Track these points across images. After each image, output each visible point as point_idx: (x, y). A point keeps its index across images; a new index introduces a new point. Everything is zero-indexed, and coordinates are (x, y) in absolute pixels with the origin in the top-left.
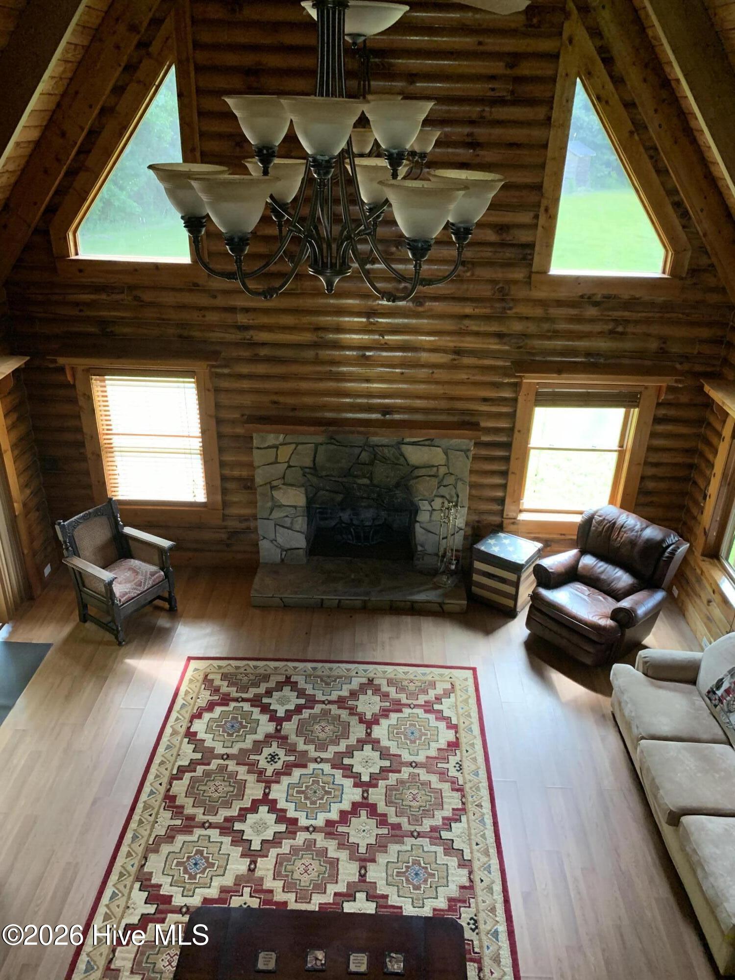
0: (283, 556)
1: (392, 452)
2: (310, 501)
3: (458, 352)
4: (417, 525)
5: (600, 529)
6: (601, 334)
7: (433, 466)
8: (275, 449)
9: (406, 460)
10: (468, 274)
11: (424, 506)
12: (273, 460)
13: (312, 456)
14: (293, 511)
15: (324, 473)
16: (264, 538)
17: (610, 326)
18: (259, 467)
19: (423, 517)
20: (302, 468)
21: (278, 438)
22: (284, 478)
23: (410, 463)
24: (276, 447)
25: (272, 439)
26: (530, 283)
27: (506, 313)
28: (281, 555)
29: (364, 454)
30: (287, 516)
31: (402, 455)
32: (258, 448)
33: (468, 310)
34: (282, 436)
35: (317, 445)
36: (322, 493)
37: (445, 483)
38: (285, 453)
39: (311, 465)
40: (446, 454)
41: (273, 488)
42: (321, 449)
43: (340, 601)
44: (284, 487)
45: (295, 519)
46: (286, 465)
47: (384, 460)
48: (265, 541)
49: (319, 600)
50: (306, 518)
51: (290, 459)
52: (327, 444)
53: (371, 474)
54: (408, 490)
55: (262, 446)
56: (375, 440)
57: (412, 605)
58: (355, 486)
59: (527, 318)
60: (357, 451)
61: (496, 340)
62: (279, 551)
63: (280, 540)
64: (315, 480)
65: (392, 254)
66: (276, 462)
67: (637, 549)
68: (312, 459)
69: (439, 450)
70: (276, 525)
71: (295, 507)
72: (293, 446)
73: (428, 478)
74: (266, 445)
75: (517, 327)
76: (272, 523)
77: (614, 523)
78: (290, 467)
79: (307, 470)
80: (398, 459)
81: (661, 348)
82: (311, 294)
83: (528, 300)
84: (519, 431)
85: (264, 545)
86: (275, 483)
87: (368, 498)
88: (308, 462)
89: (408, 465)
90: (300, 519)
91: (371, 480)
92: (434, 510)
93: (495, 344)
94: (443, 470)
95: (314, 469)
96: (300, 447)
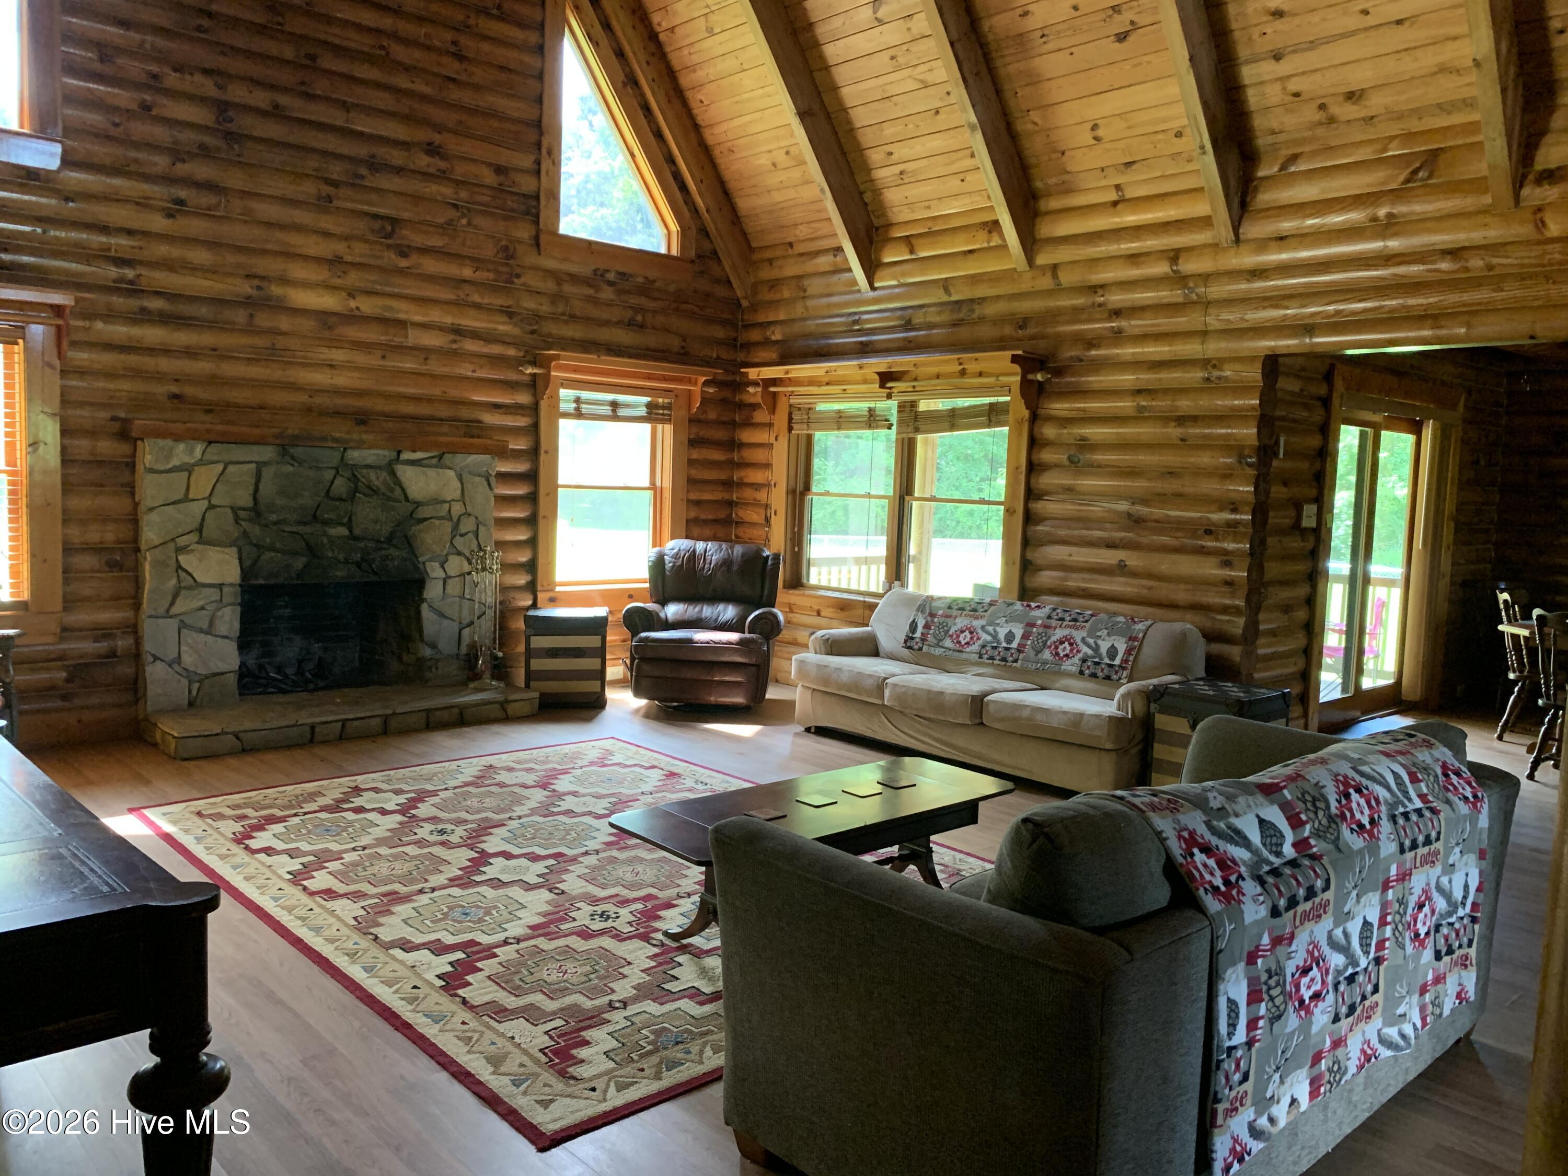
0: (194, 692)
1: (381, 479)
2: (246, 574)
3: (458, 331)
4: (424, 608)
5: (679, 563)
6: (619, 323)
7: (445, 502)
8: (186, 474)
9: (403, 490)
10: (464, 221)
11: (435, 571)
12: (179, 495)
13: (252, 488)
14: (214, 594)
15: (274, 517)
16: (156, 658)
17: (630, 313)
18: (151, 509)
19: (433, 591)
20: (234, 510)
21: (191, 452)
22: (200, 530)
23: (410, 497)
24: (188, 469)
25: (181, 453)
26: (538, 245)
27: (512, 283)
28: (190, 691)
29: (339, 482)
30: (202, 608)
31: (399, 483)
32: (151, 471)
33: (467, 272)
34: (199, 449)
35: (260, 466)
36: (267, 556)
37: (463, 530)
38: (203, 480)
39: (250, 504)
40: (460, 478)
41: (180, 550)
42: (268, 473)
43: (344, 722)
44: (200, 547)
45: (219, 613)
46: (205, 504)
47: (373, 491)
48: (158, 663)
49: (307, 729)
50: (239, 609)
51: (211, 494)
52: (278, 463)
53: (350, 520)
54: (408, 542)
55: (162, 468)
56: (354, 455)
57: (461, 713)
58: (325, 540)
59: (538, 293)
60: (329, 475)
61: (505, 319)
62: (185, 682)
63: (188, 659)
64: (255, 531)
65: (363, 177)
66: (186, 499)
67: (735, 568)
68: (251, 492)
69: (451, 473)
70: (183, 625)
71: (220, 586)
72: (220, 467)
73: (437, 522)
74: (170, 466)
75: (529, 303)
76: (173, 624)
77: (694, 551)
78: (211, 507)
79: (242, 514)
80: (392, 491)
81: (683, 348)
82: (240, 220)
83: (536, 268)
84: (546, 452)
85: (155, 672)
86: (181, 541)
87: (346, 562)
88: (245, 499)
89: (407, 499)
90: (227, 611)
91: (351, 531)
92: (450, 577)
93: (503, 323)
94: (457, 509)
95: (256, 511)
96: (231, 468)
